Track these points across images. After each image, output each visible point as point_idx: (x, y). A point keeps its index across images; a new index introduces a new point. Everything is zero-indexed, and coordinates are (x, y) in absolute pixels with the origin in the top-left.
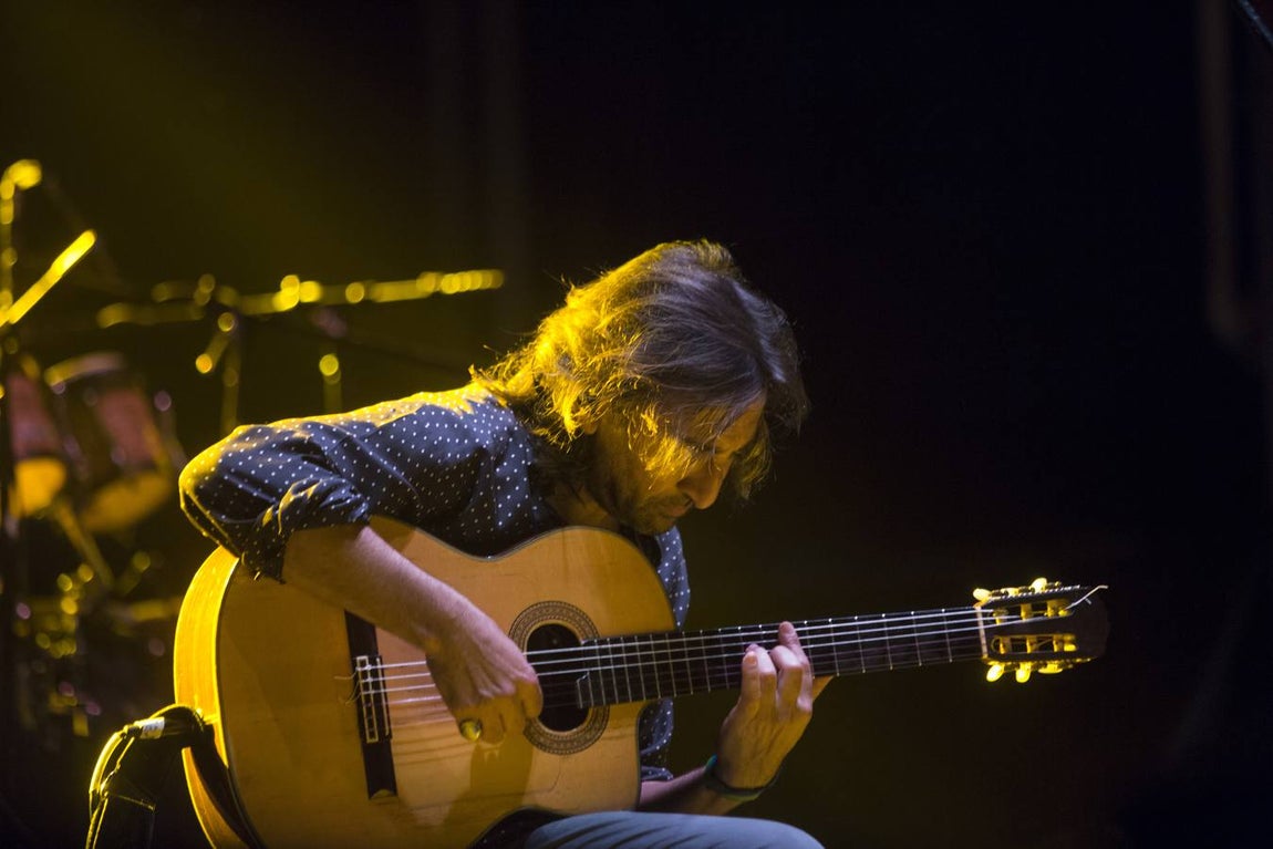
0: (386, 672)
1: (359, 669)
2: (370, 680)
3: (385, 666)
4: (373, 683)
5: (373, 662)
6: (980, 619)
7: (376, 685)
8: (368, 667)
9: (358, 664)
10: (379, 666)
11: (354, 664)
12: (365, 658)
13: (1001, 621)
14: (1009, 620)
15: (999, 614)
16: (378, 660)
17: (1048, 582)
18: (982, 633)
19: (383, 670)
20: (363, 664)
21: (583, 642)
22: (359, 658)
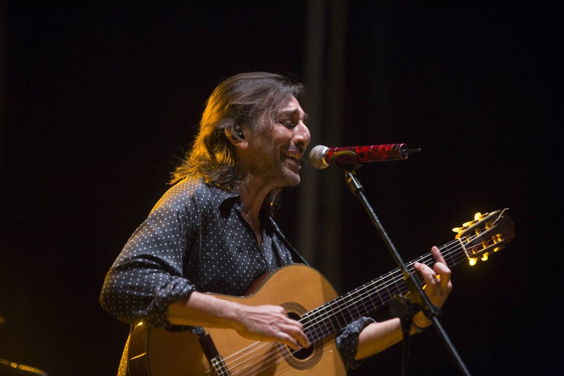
0: (225, 362)
1: (214, 365)
2: (220, 368)
3: (224, 360)
4: (222, 369)
5: (218, 360)
6: (461, 243)
7: (223, 369)
8: (217, 363)
9: (213, 363)
10: (222, 361)
11: (211, 364)
12: (215, 359)
13: (470, 240)
14: (473, 238)
15: (468, 237)
16: (220, 358)
17: (482, 214)
18: (464, 249)
19: (224, 361)
20: (215, 362)
21: (302, 316)
22: (212, 360)
